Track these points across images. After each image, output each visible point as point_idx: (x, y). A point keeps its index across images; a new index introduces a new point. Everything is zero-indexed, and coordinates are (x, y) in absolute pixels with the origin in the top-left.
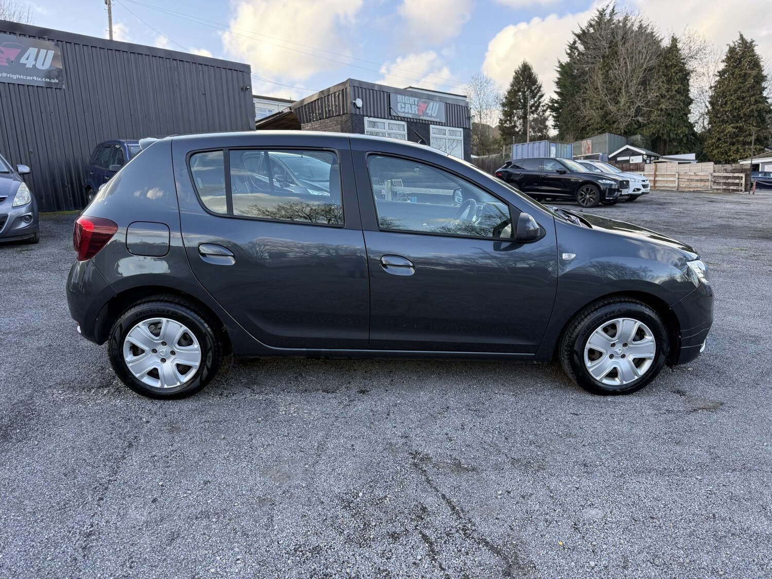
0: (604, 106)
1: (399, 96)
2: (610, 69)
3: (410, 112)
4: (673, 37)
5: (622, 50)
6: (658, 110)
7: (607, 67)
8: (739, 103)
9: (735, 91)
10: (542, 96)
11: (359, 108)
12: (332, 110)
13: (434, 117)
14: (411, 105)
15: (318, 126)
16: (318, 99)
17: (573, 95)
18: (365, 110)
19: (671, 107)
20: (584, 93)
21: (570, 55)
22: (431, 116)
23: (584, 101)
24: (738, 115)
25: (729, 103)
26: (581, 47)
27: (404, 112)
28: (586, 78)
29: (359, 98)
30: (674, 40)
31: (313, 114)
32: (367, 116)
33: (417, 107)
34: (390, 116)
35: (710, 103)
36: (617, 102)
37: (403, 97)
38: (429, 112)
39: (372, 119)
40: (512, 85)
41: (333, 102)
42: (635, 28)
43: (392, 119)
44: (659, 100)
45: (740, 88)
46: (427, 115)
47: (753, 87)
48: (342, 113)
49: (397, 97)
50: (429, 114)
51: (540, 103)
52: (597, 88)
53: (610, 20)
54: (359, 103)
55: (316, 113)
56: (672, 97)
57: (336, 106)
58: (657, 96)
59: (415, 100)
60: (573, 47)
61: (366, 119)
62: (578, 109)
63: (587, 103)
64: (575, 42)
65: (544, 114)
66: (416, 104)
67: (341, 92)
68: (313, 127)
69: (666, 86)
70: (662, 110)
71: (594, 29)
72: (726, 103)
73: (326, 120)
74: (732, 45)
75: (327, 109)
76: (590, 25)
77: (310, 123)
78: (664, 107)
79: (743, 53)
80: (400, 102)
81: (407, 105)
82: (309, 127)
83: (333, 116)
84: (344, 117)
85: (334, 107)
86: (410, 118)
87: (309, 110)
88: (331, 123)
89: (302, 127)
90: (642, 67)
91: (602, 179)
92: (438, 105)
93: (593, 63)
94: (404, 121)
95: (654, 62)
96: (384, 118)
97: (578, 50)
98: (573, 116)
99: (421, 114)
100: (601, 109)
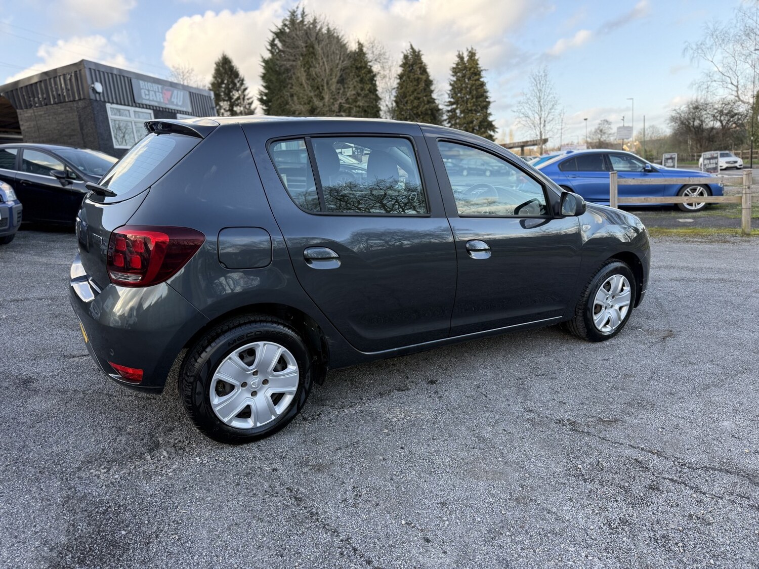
0: (310, 101)
1: (141, 82)
2: (311, 66)
3: (155, 99)
4: (358, 42)
5: (318, 49)
6: (356, 107)
7: (308, 66)
8: (416, 103)
9: (413, 92)
10: (245, 89)
11: (99, 93)
12: (63, 94)
13: (181, 106)
14: (155, 92)
15: (43, 113)
16: (41, 81)
17: (280, 90)
18: (105, 95)
19: (366, 104)
20: (291, 88)
21: (271, 52)
22: (177, 105)
23: (292, 96)
24: (417, 113)
25: (409, 102)
26: (279, 45)
27: (149, 100)
28: (289, 74)
29: (97, 81)
30: (361, 46)
31: (34, 99)
32: (109, 102)
33: (161, 94)
34: (134, 103)
35: (396, 101)
36: (322, 99)
37: (146, 83)
38: (174, 100)
39: (115, 106)
40: (215, 77)
41: (63, 85)
42: (324, 31)
43: (136, 106)
44: (356, 98)
45: (415, 90)
46: (172, 103)
47: (425, 89)
48: (77, 98)
49: (139, 83)
50: (175, 103)
51: (244, 96)
52: (301, 85)
53: (302, 21)
54: (99, 87)
55: (39, 98)
56: (366, 96)
57: (68, 90)
58: (354, 94)
59: (158, 87)
60: (272, 44)
61: (108, 106)
62: (287, 103)
63: (295, 98)
64: (274, 40)
65: (250, 107)
66: (160, 91)
67: (73, 74)
68: (36, 114)
69: (360, 85)
70: (359, 107)
71: (289, 28)
72: (407, 103)
73: (55, 105)
74: (406, 53)
75: (54, 93)
76: (285, 25)
77: (31, 111)
78: (361, 104)
79: (414, 61)
80: (143, 89)
81: (151, 92)
82: (30, 115)
83: (65, 102)
84: (80, 103)
85: (64, 91)
86: (156, 107)
87: (28, 94)
88: (63, 110)
89: (18, 114)
90: (337, 67)
91: (355, 169)
92: (182, 93)
93: (294, 61)
94: (150, 109)
95: (347, 63)
96: (129, 105)
97: (278, 48)
98: (284, 110)
99: (167, 102)
100: (309, 104)
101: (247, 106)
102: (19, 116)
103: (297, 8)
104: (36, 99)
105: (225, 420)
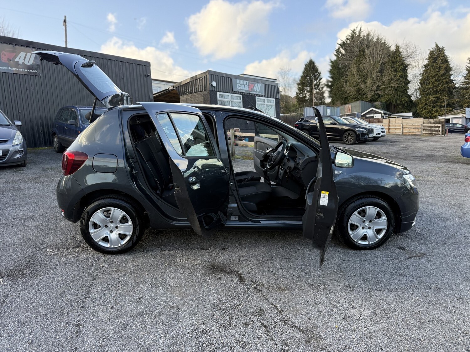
0: (358, 85)
1: (237, 80)
2: (361, 63)
3: (244, 89)
4: (396, 45)
5: (367, 52)
6: (390, 87)
7: (359, 62)
8: (436, 83)
9: (434, 76)
10: (321, 79)
11: (214, 87)
12: (198, 88)
13: (258, 92)
14: (244, 85)
15: (190, 97)
16: (190, 82)
17: (339, 79)
18: (217, 88)
19: (397, 85)
20: (346, 77)
21: (336, 56)
22: (256, 92)
23: (346, 82)
24: (437, 90)
25: (431, 83)
26: (343, 51)
27: (240, 89)
28: (346, 69)
29: (214, 81)
30: (397, 47)
31: (187, 91)
32: (219, 91)
33: (248, 86)
34: (232, 92)
35: (420, 83)
36: (366, 83)
37: (240, 80)
38: (255, 89)
39: (222, 93)
40: (303, 73)
41: (199, 84)
42: (375, 40)
44: (390, 81)
45: (437, 75)
46: (254, 90)
47: (444, 74)
48: (204, 90)
49: (236, 81)
50: (255, 91)
51: (320, 83)
52: (353, 75)
53: (359, 36)
54: (214, 84)
55: (189, 90)
56: (397, 80)
57: (200, 86)
58: (389, 79)
59: (247, 82)
60: (338, 51)
61: (218, 93)
62: (343, 87)
63: (348, 83)
64: (339, 48)
65: (322, 90)
66: (248, 84)
67: (203, 78)
68: (187, 98)
69: (394, 73)
70: (392, 87)
71: (350, 41)
72: (429, 83)
73: (195, 93)
74: (431, 50)
75: (195, 87)
76: (348, 39)
77: (185, 96)
78: (393, 85)
79: (438, 55)
80: (238, 84)
81: (242, 85)
82: (184, 98)
83: (199, 92)
84: (205, 92)
85: (199, 86)
86: (244, 93)
87: (184, 88)
88: (197, 96)
89: (180, 98)
90: (379, 63)
91: (357, 128)
92: (260, 85)
93: (350, 60)
94: (241, 94)
95: (386, 59)
96: (229, 93)
97: (341, 53)
98: (340, 91)
99: (251, 90)
100: (356, 86)
101: (321, 89)
102: (180, 99)
103: (357, 27)
104: (188, 90)
105: (96, 241)
